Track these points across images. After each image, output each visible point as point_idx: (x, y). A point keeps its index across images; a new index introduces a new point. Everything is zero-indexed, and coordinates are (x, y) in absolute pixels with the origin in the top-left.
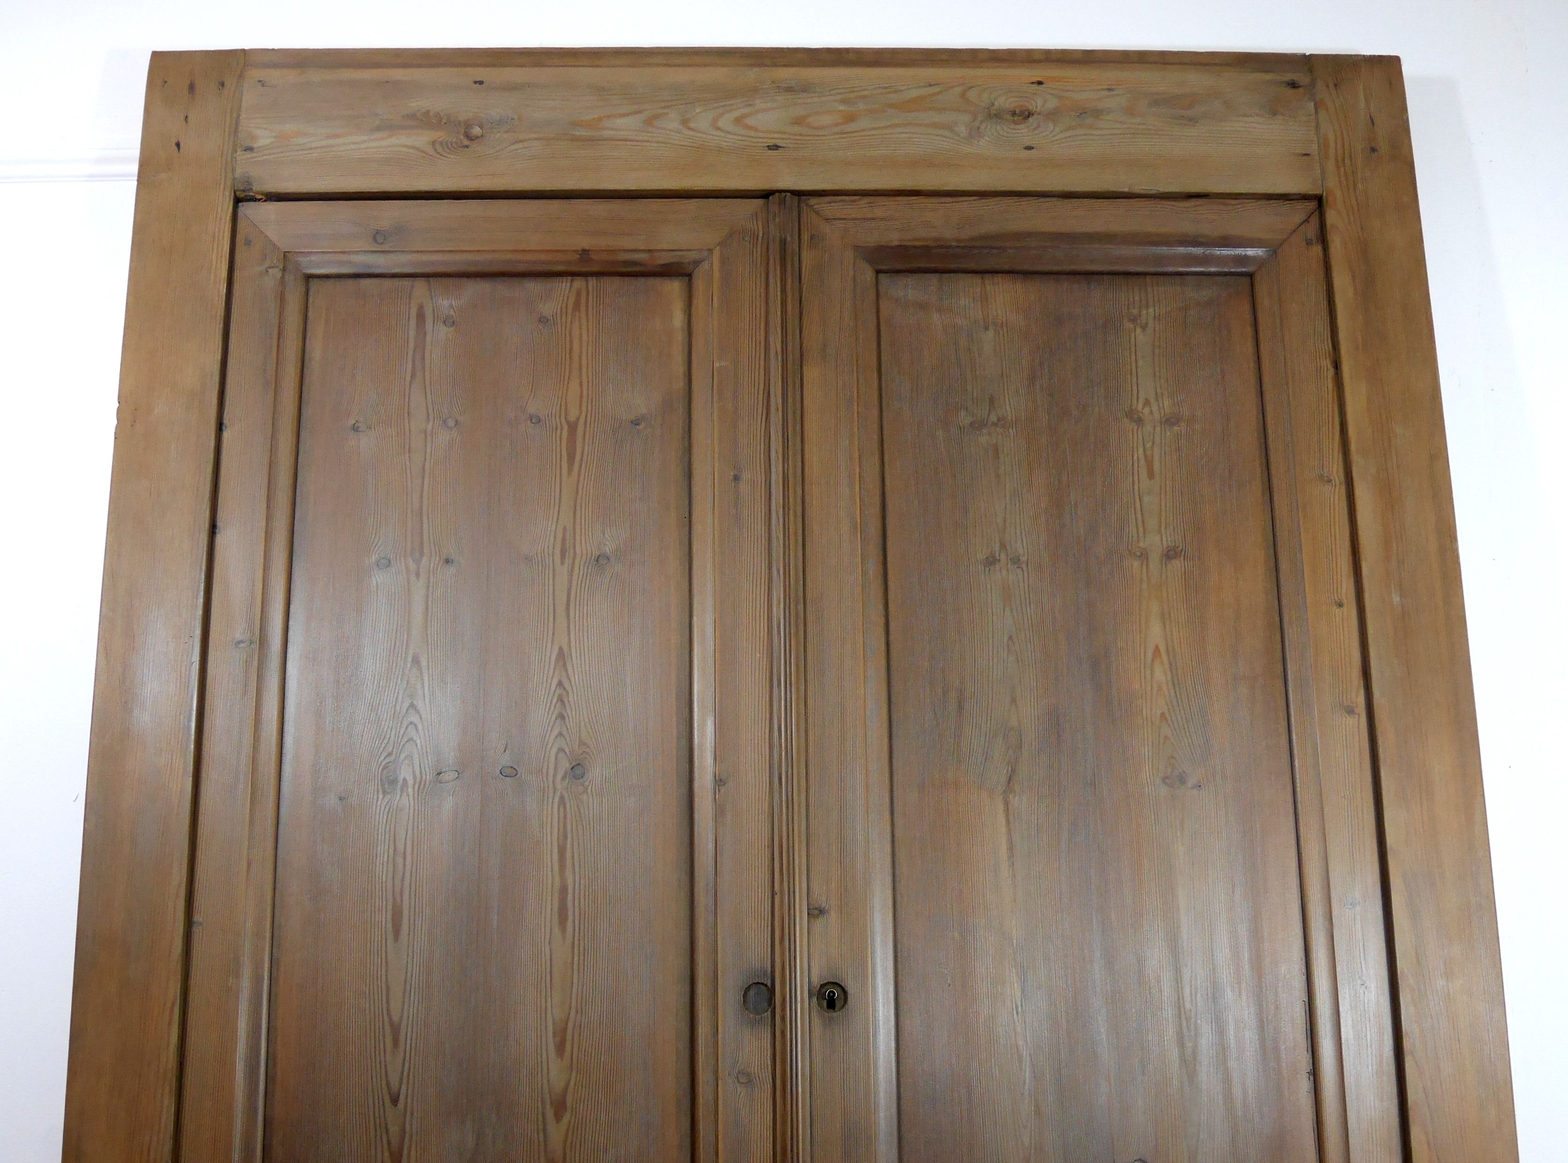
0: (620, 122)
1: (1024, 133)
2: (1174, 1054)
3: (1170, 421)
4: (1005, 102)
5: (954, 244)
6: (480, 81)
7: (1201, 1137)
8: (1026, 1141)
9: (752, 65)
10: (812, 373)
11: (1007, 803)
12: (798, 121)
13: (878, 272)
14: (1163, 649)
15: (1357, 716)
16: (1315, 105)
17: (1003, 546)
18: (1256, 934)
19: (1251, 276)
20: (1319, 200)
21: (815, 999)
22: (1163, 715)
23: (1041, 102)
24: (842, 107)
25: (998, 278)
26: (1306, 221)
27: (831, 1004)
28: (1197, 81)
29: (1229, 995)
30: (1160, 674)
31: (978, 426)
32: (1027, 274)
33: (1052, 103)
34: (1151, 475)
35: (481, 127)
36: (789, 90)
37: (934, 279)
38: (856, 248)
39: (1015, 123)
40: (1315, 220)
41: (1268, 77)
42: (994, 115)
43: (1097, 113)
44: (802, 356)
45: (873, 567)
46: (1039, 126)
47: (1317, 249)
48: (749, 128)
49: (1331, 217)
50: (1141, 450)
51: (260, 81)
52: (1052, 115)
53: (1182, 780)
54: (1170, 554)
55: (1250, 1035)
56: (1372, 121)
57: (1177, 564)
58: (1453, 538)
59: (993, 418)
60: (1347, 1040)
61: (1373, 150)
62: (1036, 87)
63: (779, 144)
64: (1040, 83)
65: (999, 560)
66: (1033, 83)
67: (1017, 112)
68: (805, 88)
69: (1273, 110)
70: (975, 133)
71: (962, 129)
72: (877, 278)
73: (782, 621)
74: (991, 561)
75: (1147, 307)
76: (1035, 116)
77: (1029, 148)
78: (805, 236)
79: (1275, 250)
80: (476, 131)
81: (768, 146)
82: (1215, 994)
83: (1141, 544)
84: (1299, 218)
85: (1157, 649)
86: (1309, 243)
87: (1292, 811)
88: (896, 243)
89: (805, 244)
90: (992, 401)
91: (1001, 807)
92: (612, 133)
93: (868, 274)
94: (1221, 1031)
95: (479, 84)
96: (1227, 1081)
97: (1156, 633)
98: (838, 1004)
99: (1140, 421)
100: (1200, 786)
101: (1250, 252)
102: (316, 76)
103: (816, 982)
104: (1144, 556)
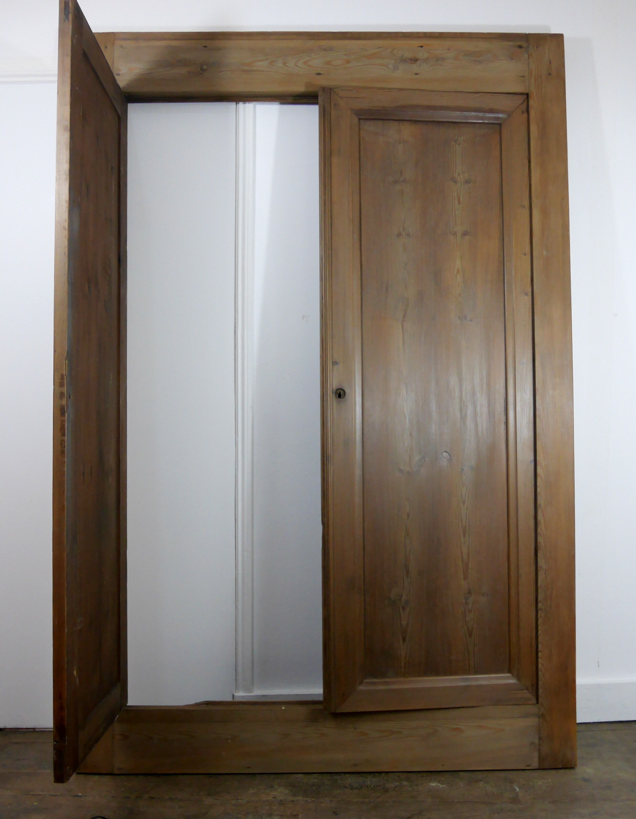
0: (260, 63)
1: (415, 67)
2: (458, 415)
3: (467, 182)
4: (408, 55)
5: (389, 109)
6: (205, 46)
7: (467, 444)
8: (406, 445)
9: (311, 39)
10: (335, 160)
11: (402, 325)
12: (328, 63)
13: (360, 119)
14: (460, 270)
15: (529, 296)
16: (528, 55)
17: (404, 229)
18: (489, 374)
19: (500, 125)
20: (527, 95)
21: (334, 394)
22: (459, 294)
23: (422, 54)
24: (345, 57)
25: (405, 123)
26: (523, 103)
27: (340, 396)
28: (483, 45)
29: (478, 395)
30: (459, 279)
31: (396, 182)
32: (416, 122)
33: (426, 55)
34: (459, 203)
35: (207, 66)
36: (325, 50)
37: (380, 122)
38: (351, 110)
39: (412, 63)
40: (525, 103)
41: (512, 43)
42: (404, 60)
43: (443, 59)
44: (331, 152)
45: (356, 236)
46: (420, 65)
47: (525, 115)
48: (310, 66)
49: (531, 102)
50: (456, 193)
51: (121, 46)
52: (426, 60)
53: (465, 318)
54: (465, 234)
55: (485, 410)
56: (550, 62)
57: (467, 237)
58: (568, 230)
59: (402, 179)
60: (518, 411)
61: (550, 74)
62: (419, 48)
63: (320, 73)
64: (422, 47)
65: (402, 235)
66: (419, 47)
67: (413, 59)
68: (331, 49)
69: (511, 57)
70: (396, 68)
71: (391, 66)
72: (359, 122)
73: (323, 256)
74: (399, 235)
75: (461, 136)
76: (420, 61)
77: (417, 74)
78: (332, 104)
79: (510, 114)
80: (205, 67)
81: (316, 74)
82: (474, 394)
83: (454, 230)
84: (520, 102)
85: (458, 269)
86: (523, 112)
87: (504, 330)
88: (367, 108)
89: (332, 107)
90: (401, 173)
91: (401, 327)
92: (257, 68)
93: (356, 120)
94: (475, 407)
95: (205, 47)
96: (476, 425)
97: (458, 263)
98: (342, 396)
99: (456, 182)
100: (472, 320)
101: (500, 116)
102: (142, 44)
103: (335, 387)
104: (455, 234)
